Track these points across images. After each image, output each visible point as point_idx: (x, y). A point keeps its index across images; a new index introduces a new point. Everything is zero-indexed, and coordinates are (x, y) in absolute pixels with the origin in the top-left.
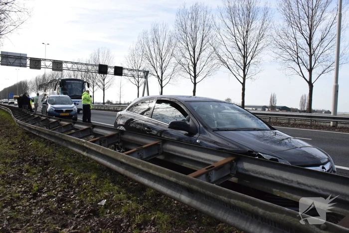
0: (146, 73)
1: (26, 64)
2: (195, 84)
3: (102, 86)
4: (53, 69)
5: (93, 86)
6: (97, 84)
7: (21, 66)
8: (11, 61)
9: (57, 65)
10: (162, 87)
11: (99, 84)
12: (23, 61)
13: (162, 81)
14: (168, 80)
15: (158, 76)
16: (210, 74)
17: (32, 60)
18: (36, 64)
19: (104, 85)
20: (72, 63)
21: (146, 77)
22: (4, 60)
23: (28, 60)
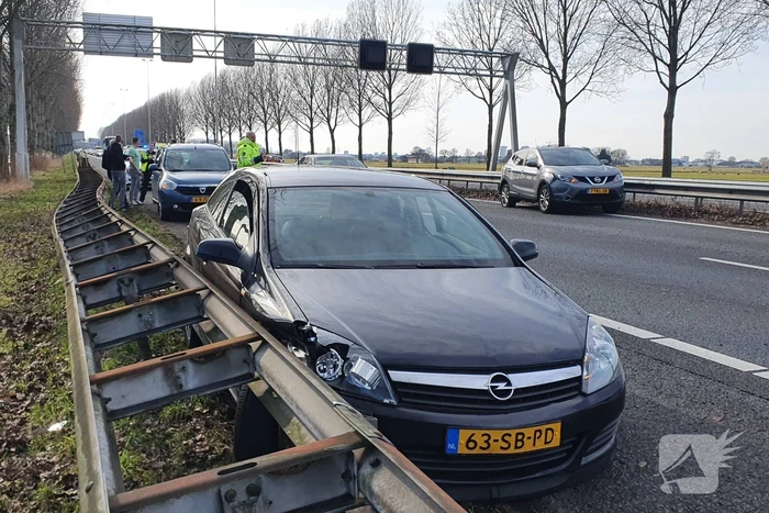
0: (508, 61)
1: (151, 47)
2: (672, 90)
3: (384, 107)
4: (228, 61)
5: (360, 107)
6: (369, 100)
7: (136, 55)
8: (111, 38)
9: (239, 47)
10: (564, 105)
11: (378, 99)
12: (142, 40)
13: (563, 84)
14: (584, 78)
15: (552, 69)
16: (731, 51)
17: (167, 33)
18: (178, 45)
19: (390, 104)
20: (280, 38)
21: (508, 74)
22: (93, 39)
23: (155, 35)
